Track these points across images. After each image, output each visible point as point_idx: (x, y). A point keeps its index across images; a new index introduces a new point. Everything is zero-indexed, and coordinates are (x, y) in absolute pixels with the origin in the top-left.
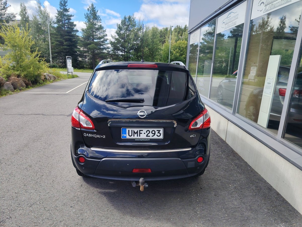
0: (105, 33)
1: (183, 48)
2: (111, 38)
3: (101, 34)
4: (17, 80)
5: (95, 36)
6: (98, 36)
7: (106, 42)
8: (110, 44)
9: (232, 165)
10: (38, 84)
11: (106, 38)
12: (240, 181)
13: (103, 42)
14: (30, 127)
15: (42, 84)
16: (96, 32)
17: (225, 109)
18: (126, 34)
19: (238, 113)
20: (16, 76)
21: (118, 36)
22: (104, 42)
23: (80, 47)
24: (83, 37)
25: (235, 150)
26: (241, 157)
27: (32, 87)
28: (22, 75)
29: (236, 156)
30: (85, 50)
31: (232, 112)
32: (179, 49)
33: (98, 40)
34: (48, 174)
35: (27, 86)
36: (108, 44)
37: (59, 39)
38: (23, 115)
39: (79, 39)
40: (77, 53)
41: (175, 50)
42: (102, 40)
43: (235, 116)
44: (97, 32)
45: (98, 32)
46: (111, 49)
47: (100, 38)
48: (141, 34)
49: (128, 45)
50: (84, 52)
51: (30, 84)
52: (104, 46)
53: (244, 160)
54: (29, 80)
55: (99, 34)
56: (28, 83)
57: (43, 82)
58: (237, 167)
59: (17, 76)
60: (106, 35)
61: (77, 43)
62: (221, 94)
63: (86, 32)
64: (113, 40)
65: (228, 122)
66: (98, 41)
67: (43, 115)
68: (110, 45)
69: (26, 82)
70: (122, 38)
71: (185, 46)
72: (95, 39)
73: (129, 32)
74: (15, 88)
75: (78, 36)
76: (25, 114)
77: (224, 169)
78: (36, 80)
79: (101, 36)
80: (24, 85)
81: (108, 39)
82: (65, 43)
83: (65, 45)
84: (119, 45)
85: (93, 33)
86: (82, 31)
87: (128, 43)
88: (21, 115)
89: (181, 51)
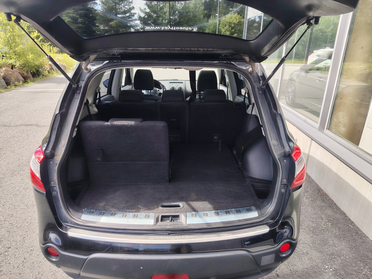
0: (132, 5)
1: (234, 24)
2: (140, 12)
3: (126, 7)
4: (10, 73)
5: (119, 9)
6: (123, 9)
7: (134, 18)
8: (139, 20)
9: (322, 219)
10: (41, 76)
11: (133, 11)
12: (341, 256)
13: (129, 17)
14: (12, 148)
15: (46, 76)
16: (119, 5)
17: (305, 120)
18: (160, 6)
19: (329, 128)
20: (8, 67)
21: (148, 9)
22: (131, 18)
23: (99, 25)
24: (102, 10)
25: (323, 189)
26: (335, 201)
27: (33, 81)
28: (18, 64)
29: (325, 200)
30: (106, 29)
31: (318, 127)
32: (230, 26)
33: (122, 14)
34: (19, 243)
35: (26, 80)
36: (136, 20)
37: (71, 15)
38: (8, 126)
39: (98, 14)
40: (96, 33)
41: (224, 28)
42: (128, 15)
43: (324, 134)
44: (121, 4)
45: (123, 4)
46: (140, 27)
47: (125, 12)
48: (178, 5)
49: (163, 22)
50: (105, 31)
51: (29, 78)
52: (131, 23)
53: (339, 209)
54: (27, 72)
55: (124, 6)
56: (27, 76)
57: (47, 73)
58: (331, 225)
59: (11, 67)
60: (133, 8)
61: (95, 19)
62: (293, 92)
63: (106, 5)
64: (143, 15)
65: (311, 142)
66: (123, 16)
67: (37, 125)
68: (138, 22)
69: (24, 74)
70: (155, 12)
71: (237, 22)
72: (119, 14)
73: (163, 3)
74: (8, 84)
75: (96, 10)
76: (12, 125)
77: (311, 229)
78: (38, 71)
79: (126, 9)
80: (22, 78)
81: (136, 13)
82: (80, 20)
83: (79, 22)
84: (150, 22)
85: (116, 6)
86: (101, 4)
87: (161, 18)
88: (5, 126)
89: (232, 28)
